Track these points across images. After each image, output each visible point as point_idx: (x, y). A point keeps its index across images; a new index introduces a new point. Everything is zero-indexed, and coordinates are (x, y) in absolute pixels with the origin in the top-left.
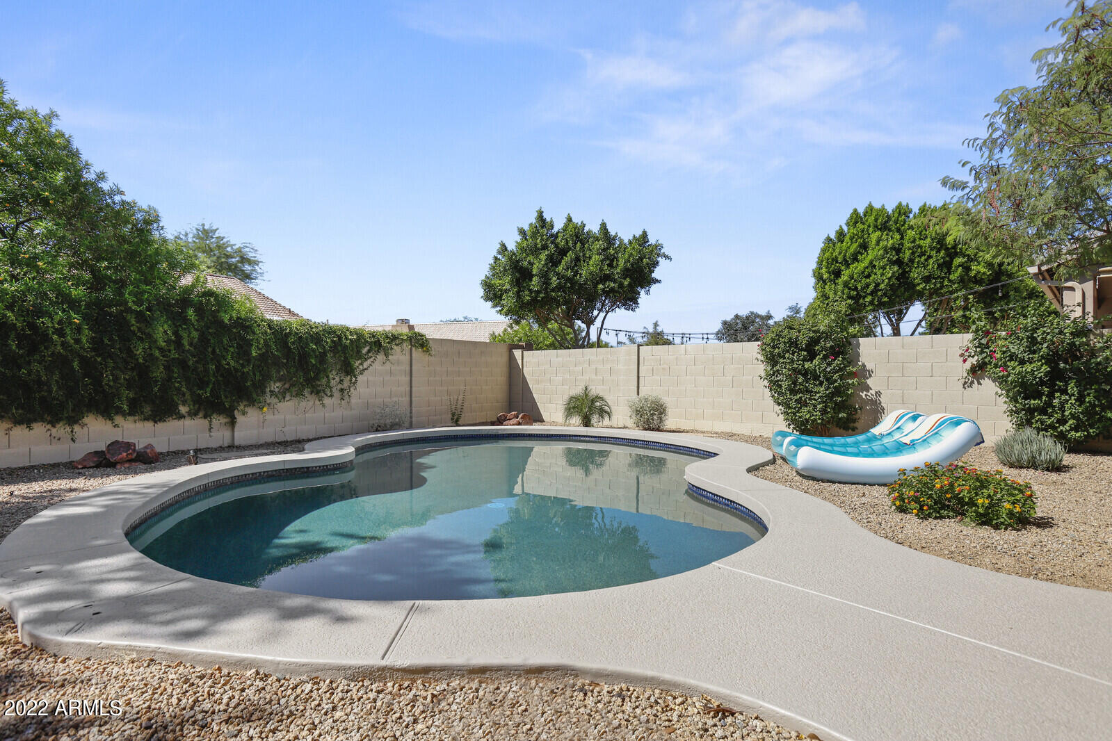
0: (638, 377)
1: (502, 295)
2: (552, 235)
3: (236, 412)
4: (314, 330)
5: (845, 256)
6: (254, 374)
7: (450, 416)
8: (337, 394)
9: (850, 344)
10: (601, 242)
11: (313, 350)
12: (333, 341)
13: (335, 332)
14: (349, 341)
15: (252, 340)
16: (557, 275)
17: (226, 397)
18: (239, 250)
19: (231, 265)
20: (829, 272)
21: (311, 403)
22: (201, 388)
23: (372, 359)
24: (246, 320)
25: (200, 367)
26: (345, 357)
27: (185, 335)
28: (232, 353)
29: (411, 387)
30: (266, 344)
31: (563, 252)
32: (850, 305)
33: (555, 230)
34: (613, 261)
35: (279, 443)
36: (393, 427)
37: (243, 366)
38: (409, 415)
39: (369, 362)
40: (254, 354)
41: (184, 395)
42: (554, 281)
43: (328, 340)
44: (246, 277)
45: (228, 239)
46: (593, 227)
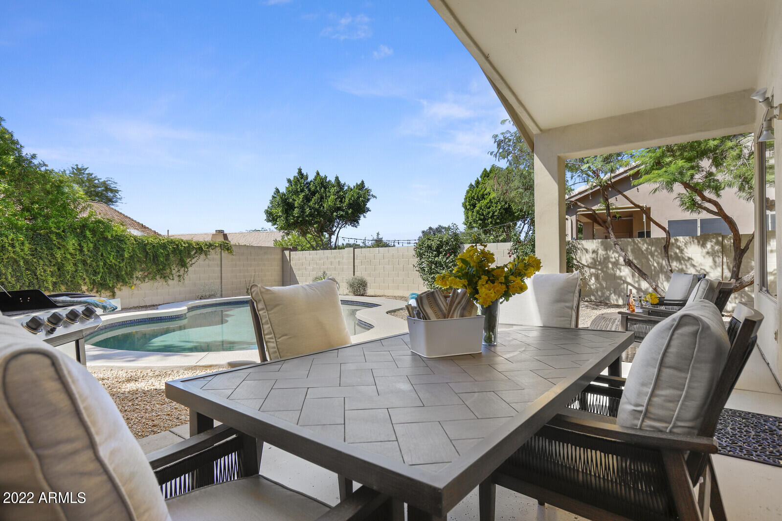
0: (354, 266)
1: (277, 218)
2: (307, 183)
3: (115, 289)
4: (162, 241)
5: (478, 196)
6: (126, 267)
7: (246, 290)
8: (176, 278)
9: (460, 247)
10: (335, 188)
11: (162, 253)
12: (174, 248)
13: (174, 242)
14: (183, 248)
15: (125, 248)
16: (309, 207)
17: (110, 281)
18: (104, 183)
19: (98, 192)
20: (470, 205)
21: (161, 283)
22: (95, 276)
23: (197, 258)
24: (121, 236)
25: (94, 264)
26: (181, 257)
27: (85, 246)
28: (113, 255)
29: (221, 274)
30: (133, 250)
31: (314, 193)
32: (480, 224)
33: (309, 180)
34: (342, 199)
35: (141, 307)
36: (210, 297)
37: (119, 263)
38: (220, 290)
39: (195, 259)
40: (126, 256)
41: (84, 279)
42: (308, 211)
43: (170, 247)
44: (109, 201)
45: (96, 175)
46: (331, 178)
